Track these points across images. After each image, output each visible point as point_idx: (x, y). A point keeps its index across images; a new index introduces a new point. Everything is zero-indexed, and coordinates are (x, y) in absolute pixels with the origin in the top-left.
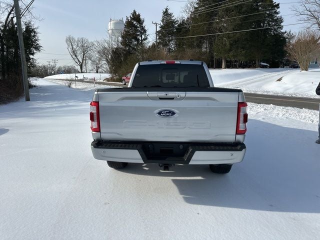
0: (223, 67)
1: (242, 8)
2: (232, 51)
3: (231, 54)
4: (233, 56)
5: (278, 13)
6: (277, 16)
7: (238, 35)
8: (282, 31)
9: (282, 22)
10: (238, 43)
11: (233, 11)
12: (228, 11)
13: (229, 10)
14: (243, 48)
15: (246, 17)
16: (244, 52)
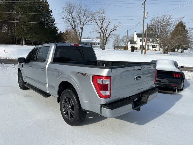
0: (24, 44)
1: (32, 8)
2: (29, 34)
3: (29, 36)
4: (30, 37)
5: (52, 16)
6: (52, 17)
7: (32, 25)
8: (55, 26)
9: (54, 21)
10: (32, 29)
11: (26, 9)
12: (22, 8)
13: (24, 8)
14: (36, 33)
15: (35, 14)
16: (37, 35)
